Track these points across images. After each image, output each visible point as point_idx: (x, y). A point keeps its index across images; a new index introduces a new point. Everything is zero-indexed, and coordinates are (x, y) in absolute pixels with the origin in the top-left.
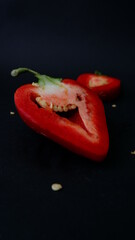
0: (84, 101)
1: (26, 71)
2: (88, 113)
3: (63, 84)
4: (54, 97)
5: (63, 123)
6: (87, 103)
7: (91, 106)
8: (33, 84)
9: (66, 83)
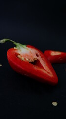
0: (40, 56)
1: (8, 41)
2: (44, 62)
5: (36, 68)
8: (15, 48)
9: (29, 47)
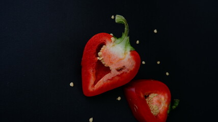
2: (109, 80)
3: (129, 53)
4: (110, 56)
6: (118, 76)
7: (117, 78)
